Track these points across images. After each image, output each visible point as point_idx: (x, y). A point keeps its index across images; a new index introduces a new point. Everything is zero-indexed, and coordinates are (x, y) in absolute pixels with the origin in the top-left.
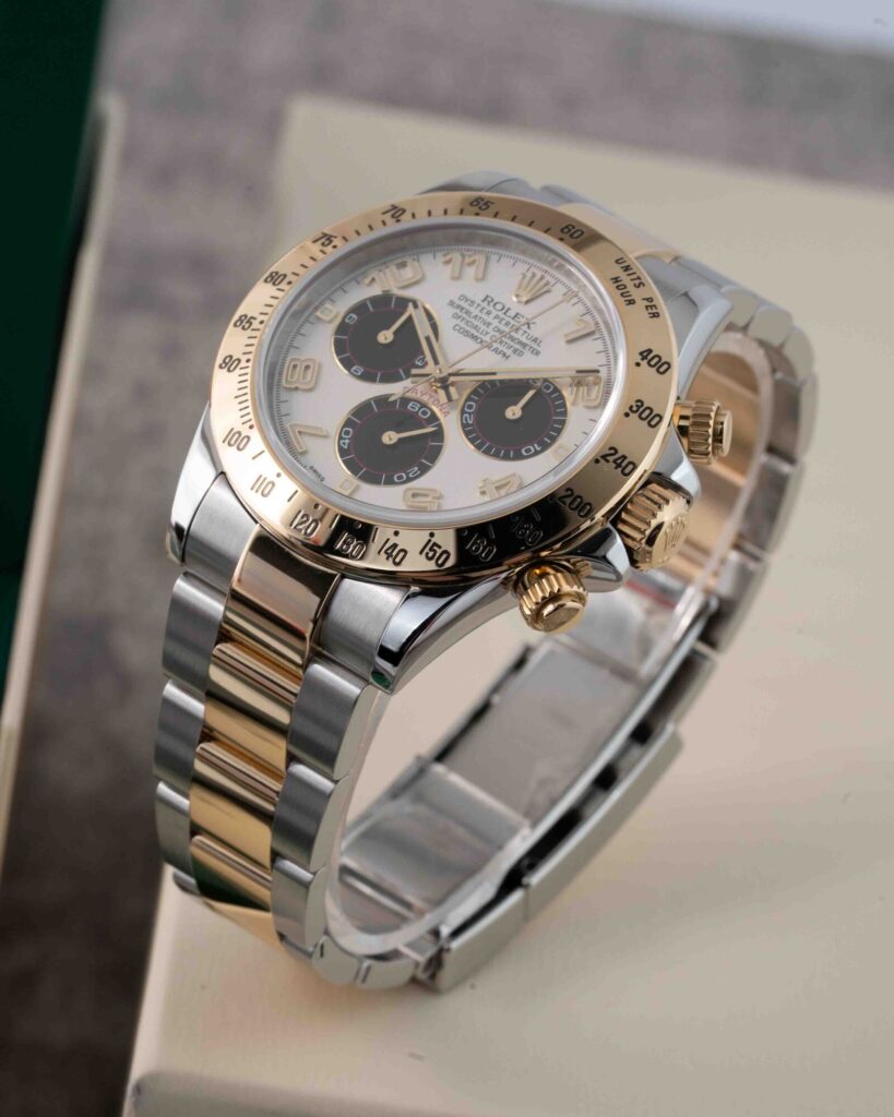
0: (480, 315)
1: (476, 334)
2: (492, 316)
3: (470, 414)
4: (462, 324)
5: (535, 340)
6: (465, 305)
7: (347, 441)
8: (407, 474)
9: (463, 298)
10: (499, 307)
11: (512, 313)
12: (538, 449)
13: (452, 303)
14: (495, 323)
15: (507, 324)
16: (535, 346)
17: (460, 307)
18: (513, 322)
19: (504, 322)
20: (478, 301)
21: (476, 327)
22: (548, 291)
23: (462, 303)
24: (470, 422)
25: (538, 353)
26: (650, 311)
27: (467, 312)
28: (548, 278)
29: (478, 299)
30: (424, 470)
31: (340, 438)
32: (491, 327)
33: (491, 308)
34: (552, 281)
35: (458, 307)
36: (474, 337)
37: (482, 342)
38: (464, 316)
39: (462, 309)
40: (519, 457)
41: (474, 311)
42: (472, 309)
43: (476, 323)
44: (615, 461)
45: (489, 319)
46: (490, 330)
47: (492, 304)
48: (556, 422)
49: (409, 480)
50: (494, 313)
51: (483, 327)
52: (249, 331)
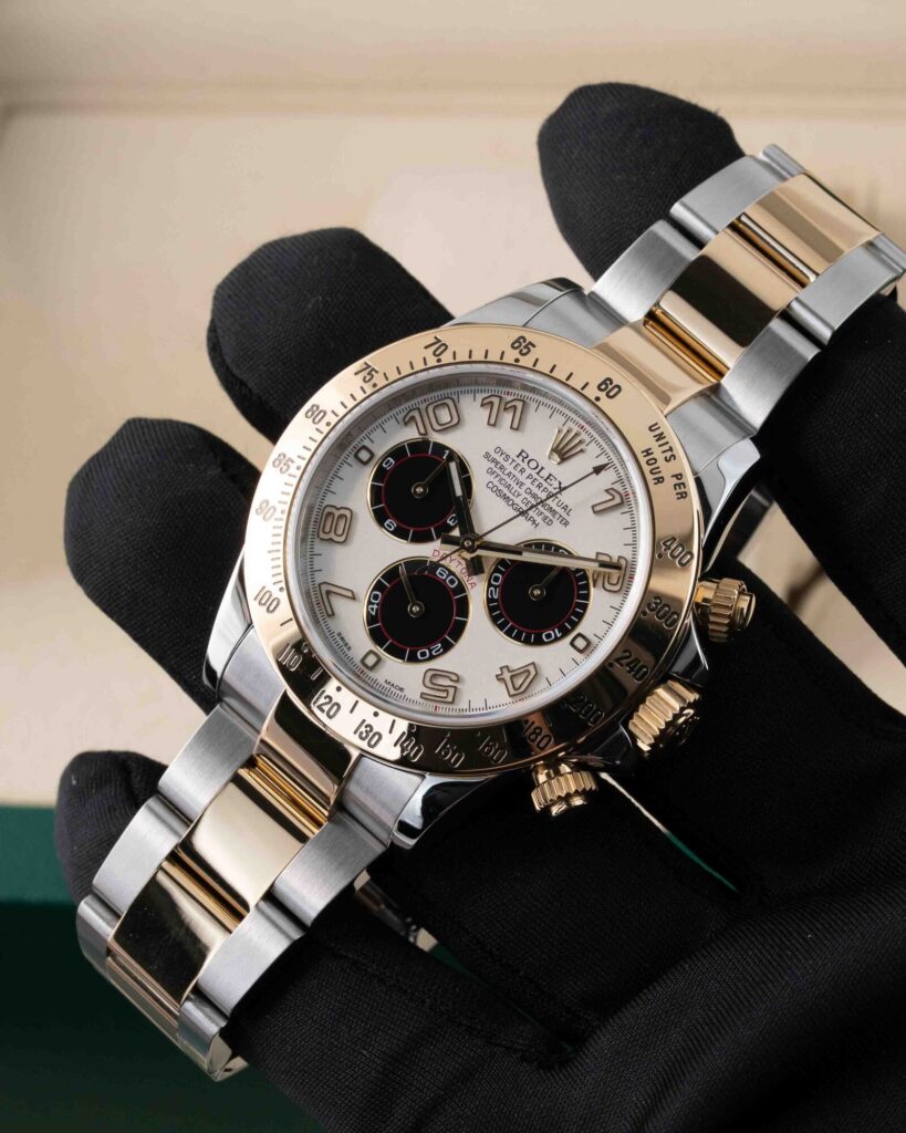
0: (514, 472)
1: (508, 494)
2: (526, 474)
3: (496, 587)
4: (496, 482)
5: (565, 508)
6: (500, 459)
7: (375, 607)
8: (430, 651)
9: (499, 450)
10: (533, 464)
11: (545, 474)
12: (559, 635)
13: (487, 456)
14: (528, 483)
15: (539, 486)
16: (564, 515)
17: (495, 459)
18: (545, 484)
19: (537, 483)
20: (513, 456)
21: (508, 486)
22: (582, 451)
23: (497, 456)
24: (496, 597)
25: (566, 524)
26: (678, 491)
27: (502, 468)
28: (583, 436)
29: (513, 453)
30: (447, 647)
31: (370, 603)
32: (524, 488)
33: (524, 465)
34: (588, 439)
35: (494, 460)
36: (506, 498)
37: (513, 504)
38: (498, 471)
39: (497, 463)
40: (539, 642)
41: (509, 468)
42: (506, 464)
43: (511, 482)
44: (628, 665)
45: (522, 478)
46: (522, 491)
47: (526, 460)
48: (579, 605)
49: (432, 658)
50: (528, 471)
51: (516, 487)
52: (286, 475)
